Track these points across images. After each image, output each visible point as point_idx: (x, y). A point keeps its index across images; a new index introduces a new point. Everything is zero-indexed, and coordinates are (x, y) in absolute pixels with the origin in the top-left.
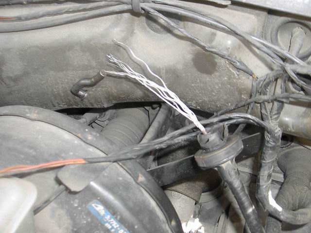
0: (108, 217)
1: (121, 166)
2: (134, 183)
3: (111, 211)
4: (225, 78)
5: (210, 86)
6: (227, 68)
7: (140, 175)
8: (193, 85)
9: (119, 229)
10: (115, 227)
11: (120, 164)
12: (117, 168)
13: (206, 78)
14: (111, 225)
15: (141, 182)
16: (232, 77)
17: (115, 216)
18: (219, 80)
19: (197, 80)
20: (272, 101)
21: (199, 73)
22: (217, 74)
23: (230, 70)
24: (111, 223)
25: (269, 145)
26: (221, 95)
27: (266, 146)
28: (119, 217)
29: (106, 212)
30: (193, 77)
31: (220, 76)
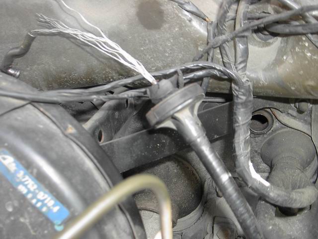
0: (21, 173)
1: (42, 112)
2: (61, 135)
3: (24, 162)
4: (176, 29)
5: (161, 45)
6: (176, 14)
7: (70, 126)
8: (142, 49)
9: (37, 191)
10: (32, 189)
11: (42, 109)
12: (37, 115)
13: (156, 35)
14: (26, 186)
15: (71, 134)
16: (184, 25)
17: (30, 171)
18: (170, 34)
19: (145, 40)
20: (233, 39)
21: (146, 30)
22: (166, 26)
23: (180, 17)
24: (26, 183)
25: (240, 101)
26: (176, 54)
27: (236, 103)
28: (35, 171)
29: (17, 166)
30: (140, 38)
31: (170, 28)
